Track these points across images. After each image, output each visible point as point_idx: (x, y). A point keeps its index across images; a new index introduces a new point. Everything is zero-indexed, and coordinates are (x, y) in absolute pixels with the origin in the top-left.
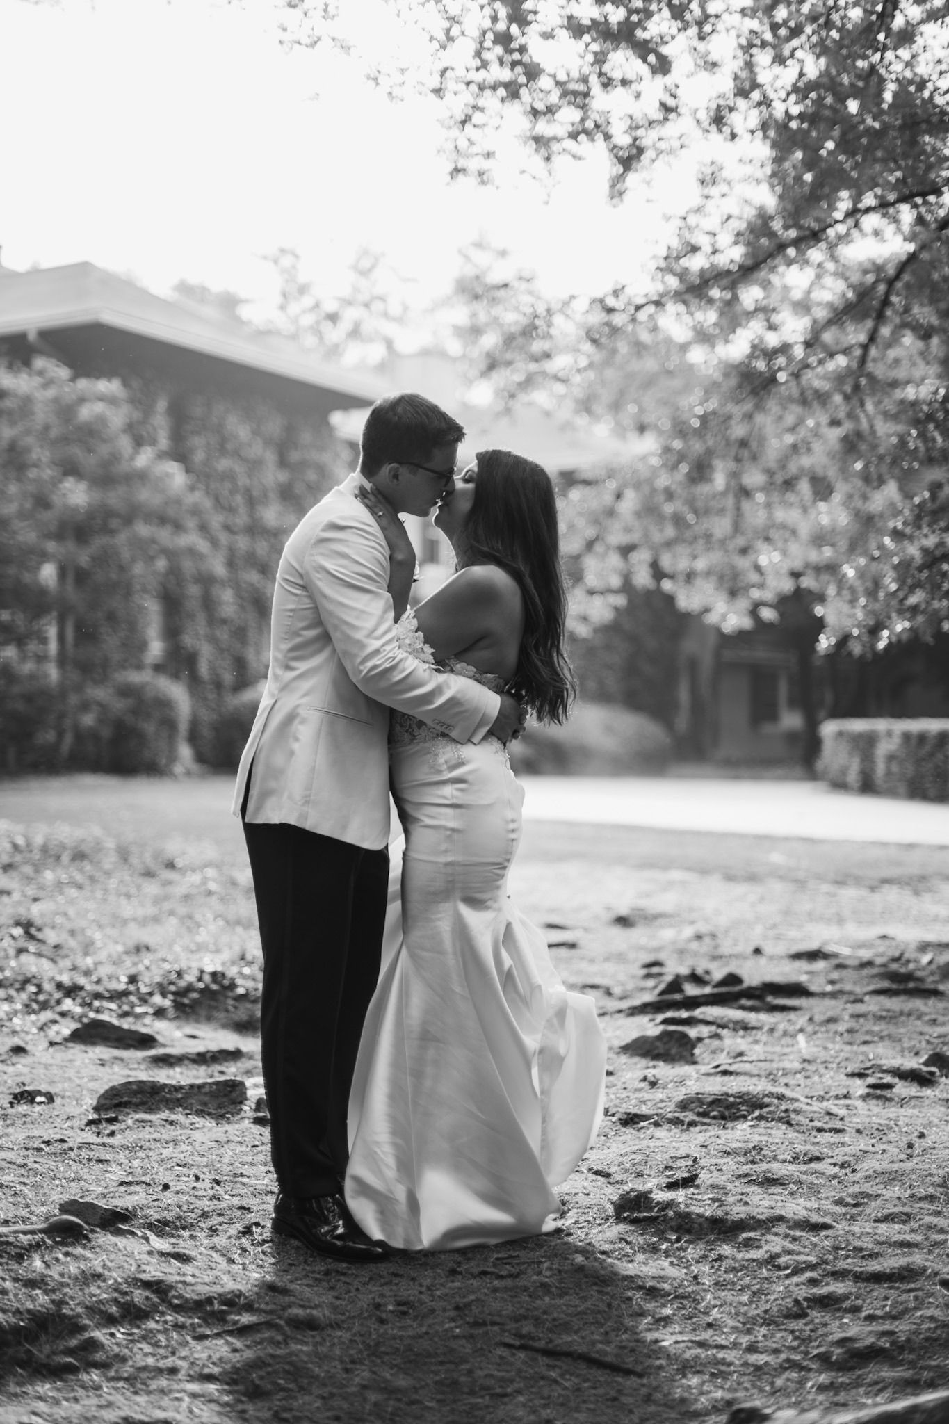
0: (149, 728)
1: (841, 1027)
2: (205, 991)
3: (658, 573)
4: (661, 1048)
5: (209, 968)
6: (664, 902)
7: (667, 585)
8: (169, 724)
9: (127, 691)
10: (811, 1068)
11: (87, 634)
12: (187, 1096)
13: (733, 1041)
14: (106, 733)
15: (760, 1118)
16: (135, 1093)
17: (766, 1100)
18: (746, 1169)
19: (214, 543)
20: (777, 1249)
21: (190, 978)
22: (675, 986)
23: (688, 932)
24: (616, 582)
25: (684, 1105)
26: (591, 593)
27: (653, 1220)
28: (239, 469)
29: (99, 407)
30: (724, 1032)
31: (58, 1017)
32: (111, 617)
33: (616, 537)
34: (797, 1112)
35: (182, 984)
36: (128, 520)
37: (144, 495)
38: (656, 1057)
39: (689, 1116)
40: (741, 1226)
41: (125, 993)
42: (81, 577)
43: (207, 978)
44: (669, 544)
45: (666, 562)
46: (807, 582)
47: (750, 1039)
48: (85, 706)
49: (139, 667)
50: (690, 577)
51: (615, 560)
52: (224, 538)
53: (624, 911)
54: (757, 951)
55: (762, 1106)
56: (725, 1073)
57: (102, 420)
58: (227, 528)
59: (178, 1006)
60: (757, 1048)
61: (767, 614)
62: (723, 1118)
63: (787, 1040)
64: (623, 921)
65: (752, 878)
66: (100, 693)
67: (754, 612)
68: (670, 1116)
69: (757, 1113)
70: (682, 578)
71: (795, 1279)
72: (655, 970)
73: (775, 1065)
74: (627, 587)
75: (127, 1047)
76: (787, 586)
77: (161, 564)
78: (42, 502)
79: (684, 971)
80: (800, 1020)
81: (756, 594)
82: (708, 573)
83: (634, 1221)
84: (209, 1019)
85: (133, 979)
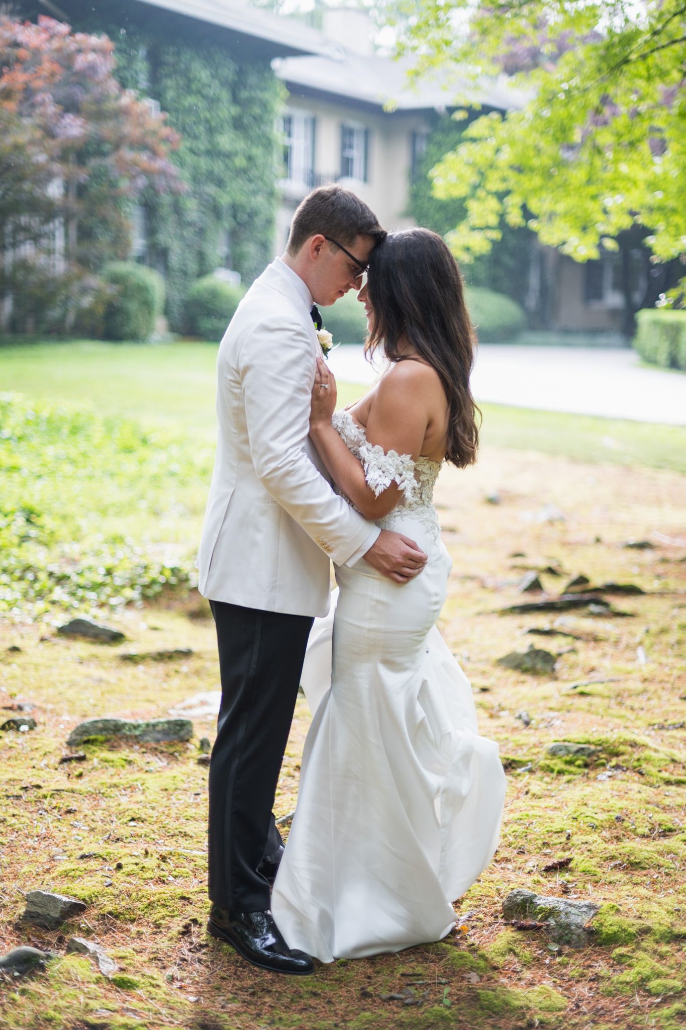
0: (133, 306)
1: (672, 638)
2: (167, 585)
3: (527, 214)
4: (528, 664)
5: (170, 564)
6: (523, 483)
7: (533, 225)
8: (147, 304)
9: (116, 279)
10: (652, 688)
11: (86, 234)
12: (145, 733)
13: (587, 655)
14: (101, 310)
15: (617, 767)
16: (101, 730)
17: (622, 748)
18: (612, 848)
19: (182, 164)
20: (647, 971)
21: (153, 574)
22: (535, 586)
23: (543, 516)
24: (493, 220)
25: (553, 753)
26: (473, 229)
27: (536, 928)
28: (201, 104)
29: (91, 57)
30: (579, 644)
31: (49, 607)
32: (104, 221)
33: (494, 185)
34: (647, 760)
35: (146, 580)
36: (117, 147)
37: (128, 129)
38: (525, 671)
39: (558, 764)
40: (613, 940)
41: (103, 585)
42: (81, 191)
43: (168, 573)
44: (535, 191)
45: (534, 206)
46: (643, 220)
47: (599, 652)
48: (84, 291)
49: (124, 259)
50: (552, 216)
51: (493, 204)
52: (189, 159)
53: (492, 492)
54: (598, 540)
55: (617, 755)
56: (582, 694)
57: (92, 68)
58: (192, 151)
59: (145, 597)
60: (607, 663)
61: (610, 244)
62: (586, 765)
63: (629, 654)
64: (492, 501)
65: (590, 461)
66: (95, 281)
67: (600, 246)
68: (542, 763)
69: (614, 762)
70: (546, 218)
71: (666, 1011)
72: (519, 561)
73: (622, 686)
74: (502, 225)
75: (103, 643)
76: (626, 222)
77: (141, 182)
78: (49, 133)
79: (543, 564)
80: (637, 629)
81: (602, 228)
82: (566, 214)
83: (521, 928)
84: (168, 607)
85: (109, 572)
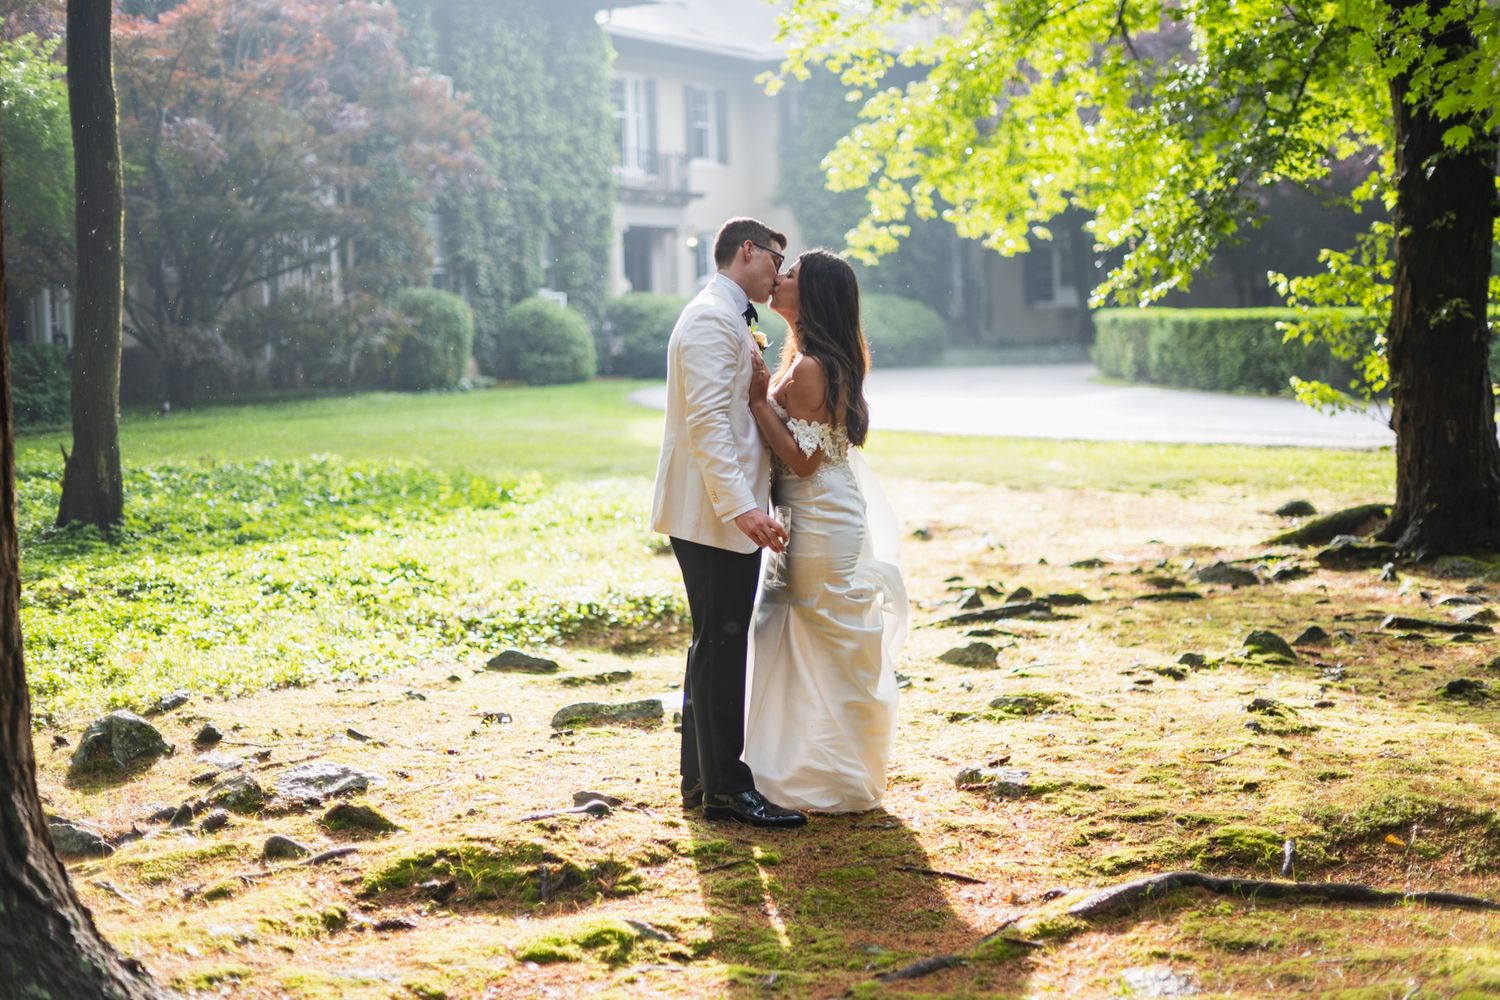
1: (1114, 632)
2: (584, 621)
3: (939, 204)
4: (970, 657)
5: (585, 602)
6: (952, 515)
7: (947, 215)
10: (1090, 669)
11: (368, 253)
12: (621, 713)
13: (1026, 648)
14: (395, 350)
15: (1053, 712)
16: (581, 713)
17: (1056, 699)
18: (1045, 751)
20: (1068, 804)
21: (571, 611)
22: (975, 601)
23: (982, 544)
24: (900, 214)
25: (995, 705)
26: (878, 225)
27: (982, 789)
29: (372, 28)
30: (1019, 641)
31: (467, 648)
32: (392, 235)
33: (899, 169)
34: (1079, 706)
35: (564, 616)
38: (967, 664)
39: (999, 713)
40: (1043, 790)
41: (518, 626)
42: (359, 197)
43: (585, 610)
44: (946, 176)
45: (946, 193)
46: (1078, 202)
47: (1040, 646)
49: (418, 283)
50: (970, 204)
51: (898, 192)
53: (922, 526)
54: (1042, 561)
55: (1053, 703)
56: (1023, 676)
57: (376, 40)
59: (564, 635)
60: (1047, 653)
61: (1041, 233)
62: (1025, 713)
63: (1072, 646)
64: (923, 535)
65: (1035, 487)
67: (1030, 238)
68: (985, 713)
69: (1050, 708)
70: (961, 209)
71: (1081, 822)
72: (956, 584)
73: (1061, 668)
74: (911, 218)
75: (538, 672)
76: (1060, 205)
77: (440, 181)
79: (983, 584)
80: (1078, 627)
81: (1030, 216)
82: (987, 200)
83: (971, 790)
84: (591, 644)
85: (522, 615)
